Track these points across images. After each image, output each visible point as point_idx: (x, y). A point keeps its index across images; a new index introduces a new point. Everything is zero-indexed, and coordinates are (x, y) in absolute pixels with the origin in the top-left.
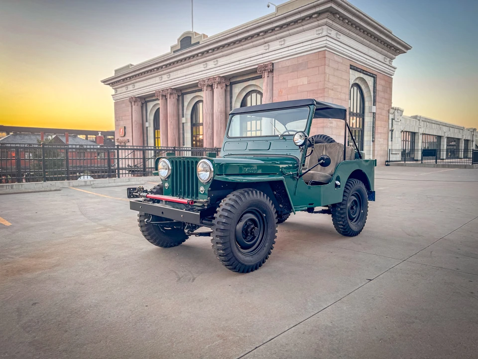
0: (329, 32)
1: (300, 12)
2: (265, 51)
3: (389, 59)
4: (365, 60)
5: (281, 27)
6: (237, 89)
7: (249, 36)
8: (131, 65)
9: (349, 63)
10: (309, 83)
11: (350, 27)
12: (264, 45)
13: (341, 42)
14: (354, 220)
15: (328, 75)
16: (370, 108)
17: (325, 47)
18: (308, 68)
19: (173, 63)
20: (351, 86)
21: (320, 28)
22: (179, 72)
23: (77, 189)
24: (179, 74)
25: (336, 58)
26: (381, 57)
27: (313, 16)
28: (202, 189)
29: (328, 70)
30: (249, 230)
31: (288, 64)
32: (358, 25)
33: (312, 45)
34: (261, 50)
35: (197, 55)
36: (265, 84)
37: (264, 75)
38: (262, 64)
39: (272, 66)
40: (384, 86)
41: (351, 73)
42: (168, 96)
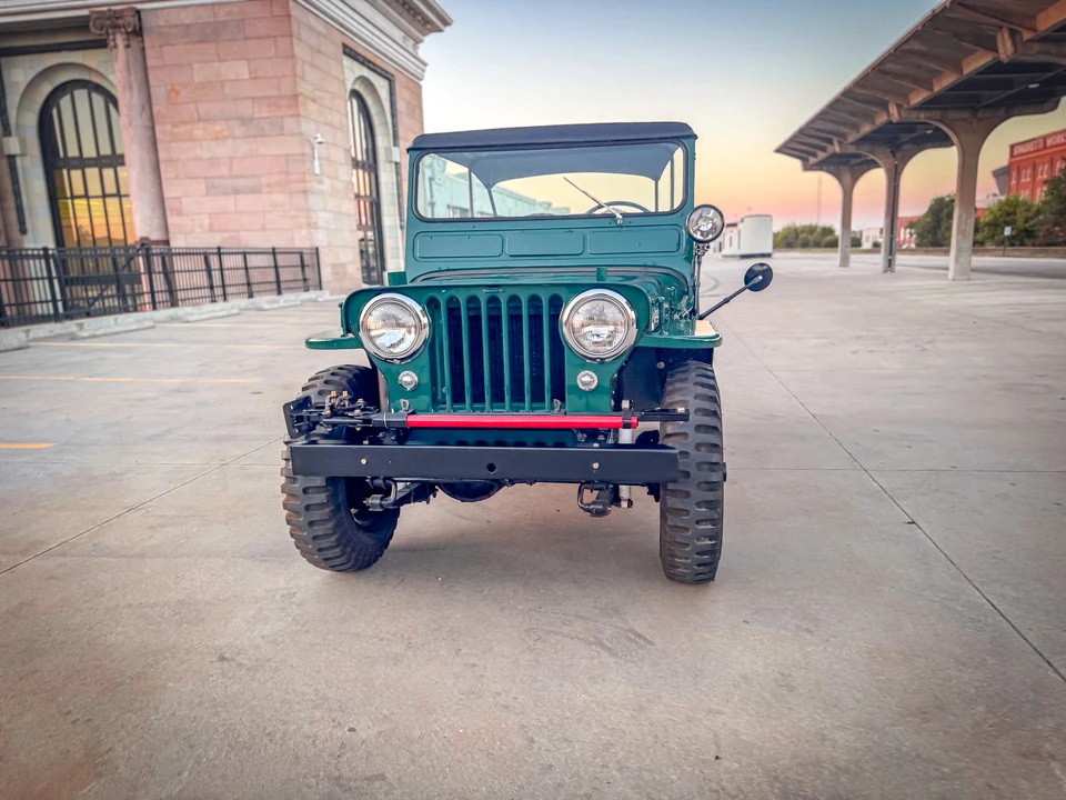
3: (412, 42)
6: (20, 72)
9: (339, 39)
10: (254, 78)
16: (388, 152)
18: (246, 38)
25: (312, 20)
26: (398, 35)
28: (587, 379)
29: (297, 50)
31: (186, 18)
36: (120, 64)
37: (114, 40)
38: (105, 9)
39: (136, 19)
40: (408, 103)
41: (345, 63)
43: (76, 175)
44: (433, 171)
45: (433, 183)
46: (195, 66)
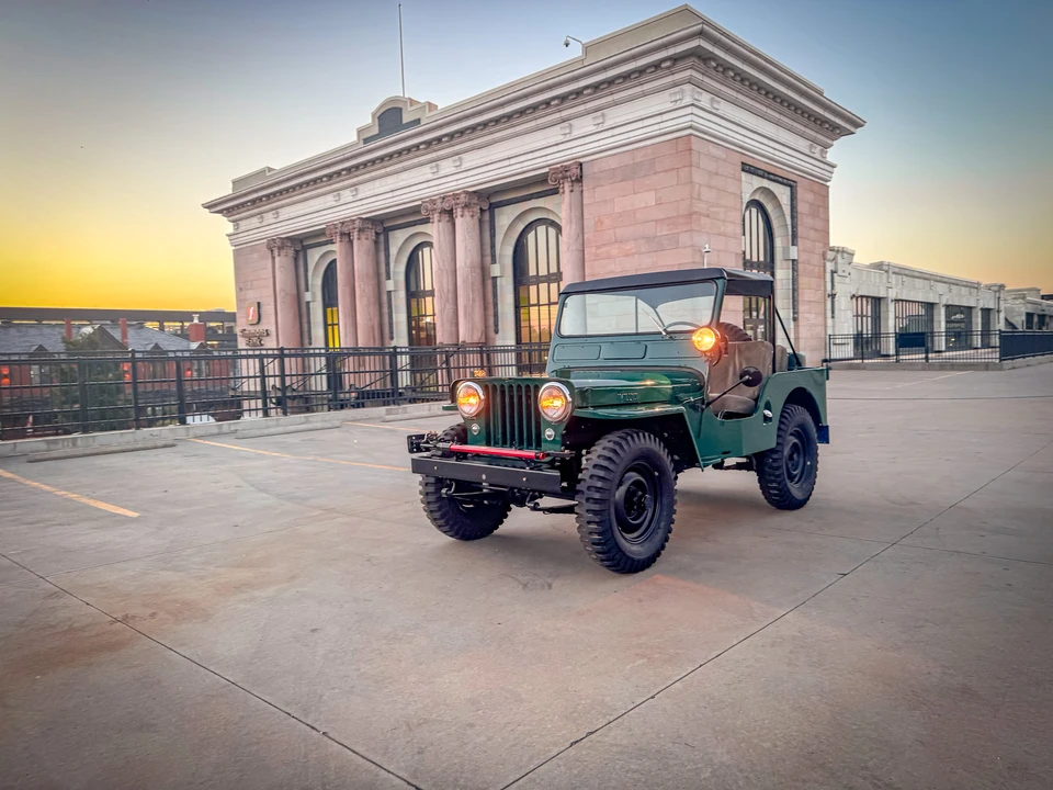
0: (696, 97)
1: (634, 58)
2: (562, 139)
3: (819, 148)
4: (771, 150)
5: (596, 87)
6: (505, 218)
7: (528, 108)
8: (270, 169)
9: (738, 160)
10: (659, 203)
11: (738, 85)
12: (562, 125)
13: (722, 118)
14: (796, 479)
15: (697, 186)
16: (786, 250)
17: (690, 127)
18: (655, 173)
19: (365, 164)
20: (745, 205)
21: (677, 89)
22: (377, 183)
23: (206, 442)
24: (378, 187)
25: (712, 149)
26: (803, 144)
27: (663, 65)
28: (549, 433)
29: (697, 177)
30: (635, 499)
31: (613, 164)
32: (755, 80)
33: (662, 125)
34: (554, 135)
35: (417, 146)
36: (565, 206)
37: (563, 188)
38: (559, 165)
39: (578, 171)
40: (811, 204)
41: (743, 179)
42: (355, 235)
43: (533, 289)
44: (836, 263)
45: (835, 275)
46: (616, 200)
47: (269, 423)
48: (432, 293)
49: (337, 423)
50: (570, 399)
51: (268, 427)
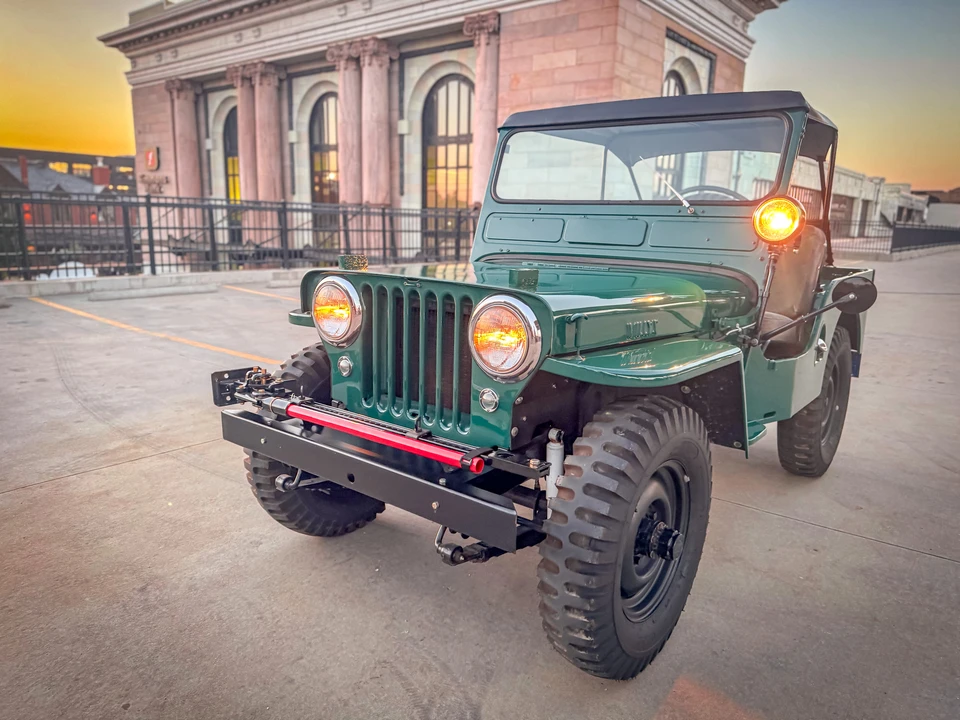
3: (742, 21)
4: (697, 18)
6: (415, 69)
8: (168, 3)
9: (663, 24)
10: (579, 64)
18: (579, 30)
20: (664, 75)
22: (281, 24)
23: (51, 304)
24: (282, 28)
25: (641, 11)
26: (726, 14)
28: (489, 396)
29: (623, 38)
31: (534, 16)
36: (480, 60)
37: (479, 40)
38: (475, 15)
39: (496, 22)
40: (728, 80)
41: (666, 45)
42: (257, 80)
43: (441, 150)
46: (535, 57)
47: (134, 283)
48: (335, 148)
49: (212, 287)
50: (538, 333)
51: (132, 288)
